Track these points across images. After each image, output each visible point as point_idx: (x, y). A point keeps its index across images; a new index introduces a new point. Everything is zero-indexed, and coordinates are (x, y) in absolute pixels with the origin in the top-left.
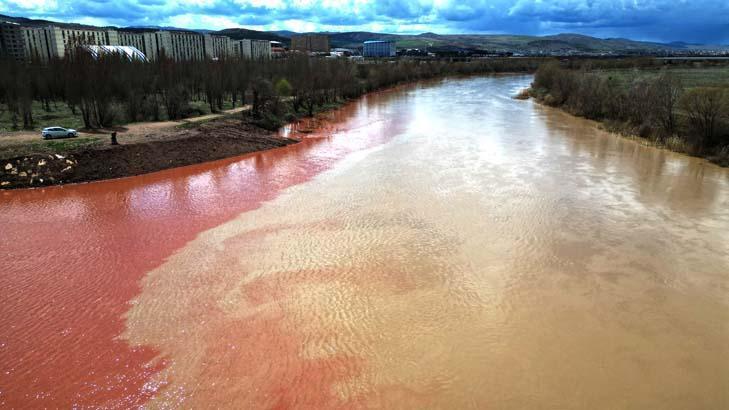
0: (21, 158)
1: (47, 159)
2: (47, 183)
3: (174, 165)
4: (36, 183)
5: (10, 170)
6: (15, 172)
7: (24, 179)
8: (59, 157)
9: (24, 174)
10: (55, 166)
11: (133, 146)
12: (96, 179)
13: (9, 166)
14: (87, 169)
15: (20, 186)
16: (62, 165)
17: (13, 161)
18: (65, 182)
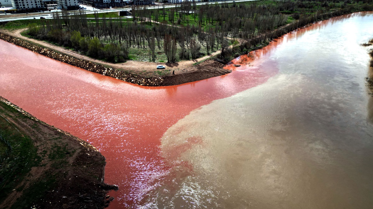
0: (151, 78)
1: (157, 79)
2: (157, 86)
3: (188, 82)
4: (154, 86)
5: (149, 81)
6: (150, 82)
7: (152, 84)
8: (160, 78)
9: (152, 82)
10: (159, 80)
11: (178, 75)
12: (167, 85)
13: (149, 80)
14: (166, 82)
15: (151, 86)
16: (160, 80)
17: (150, 78)
18: (160, 86)
